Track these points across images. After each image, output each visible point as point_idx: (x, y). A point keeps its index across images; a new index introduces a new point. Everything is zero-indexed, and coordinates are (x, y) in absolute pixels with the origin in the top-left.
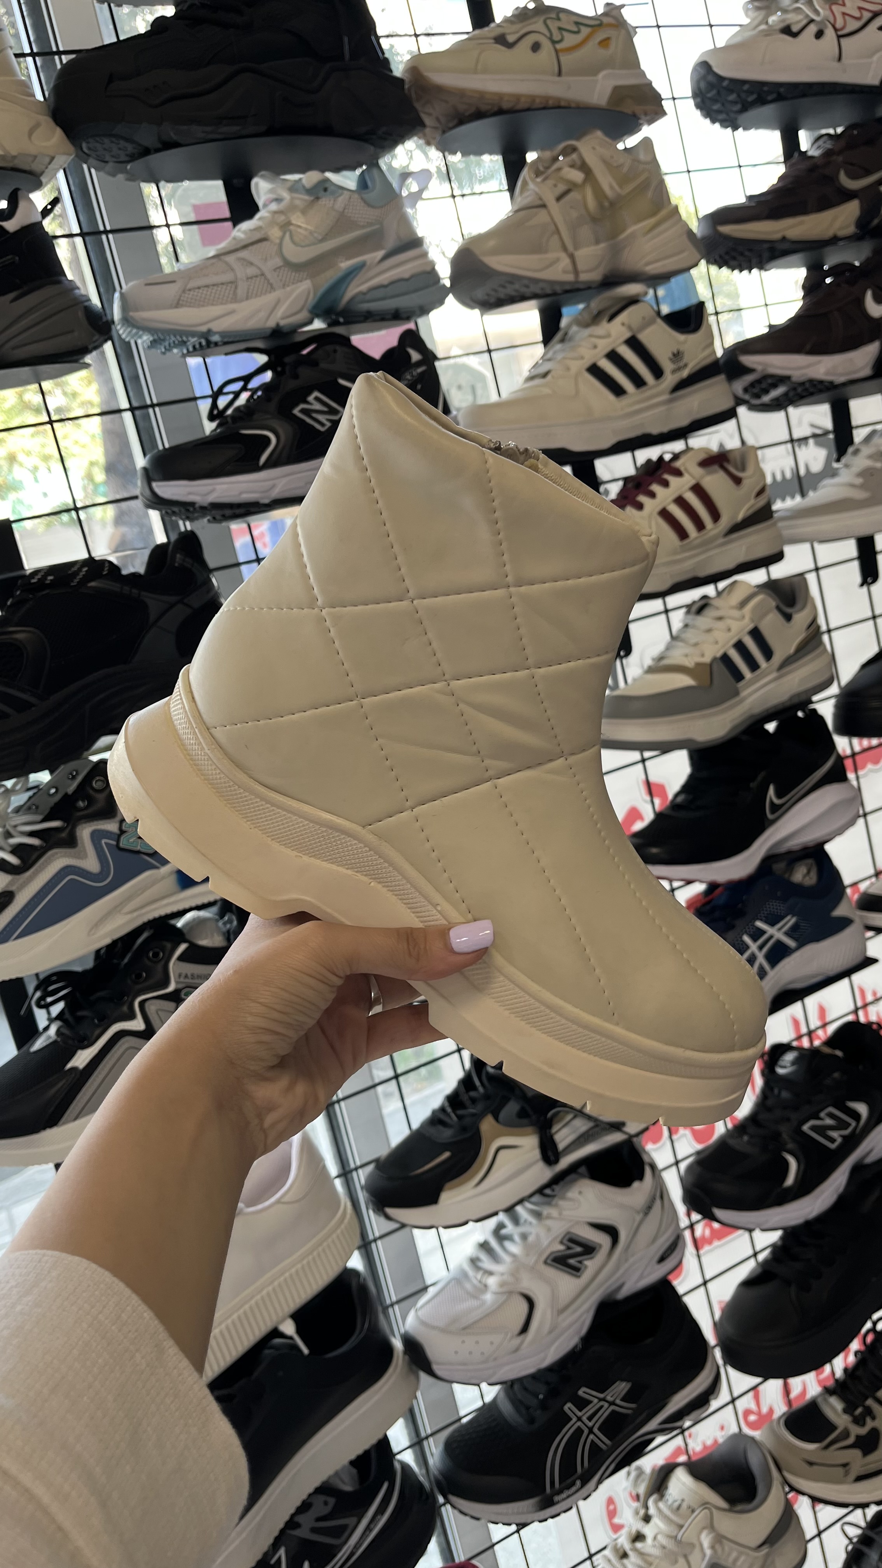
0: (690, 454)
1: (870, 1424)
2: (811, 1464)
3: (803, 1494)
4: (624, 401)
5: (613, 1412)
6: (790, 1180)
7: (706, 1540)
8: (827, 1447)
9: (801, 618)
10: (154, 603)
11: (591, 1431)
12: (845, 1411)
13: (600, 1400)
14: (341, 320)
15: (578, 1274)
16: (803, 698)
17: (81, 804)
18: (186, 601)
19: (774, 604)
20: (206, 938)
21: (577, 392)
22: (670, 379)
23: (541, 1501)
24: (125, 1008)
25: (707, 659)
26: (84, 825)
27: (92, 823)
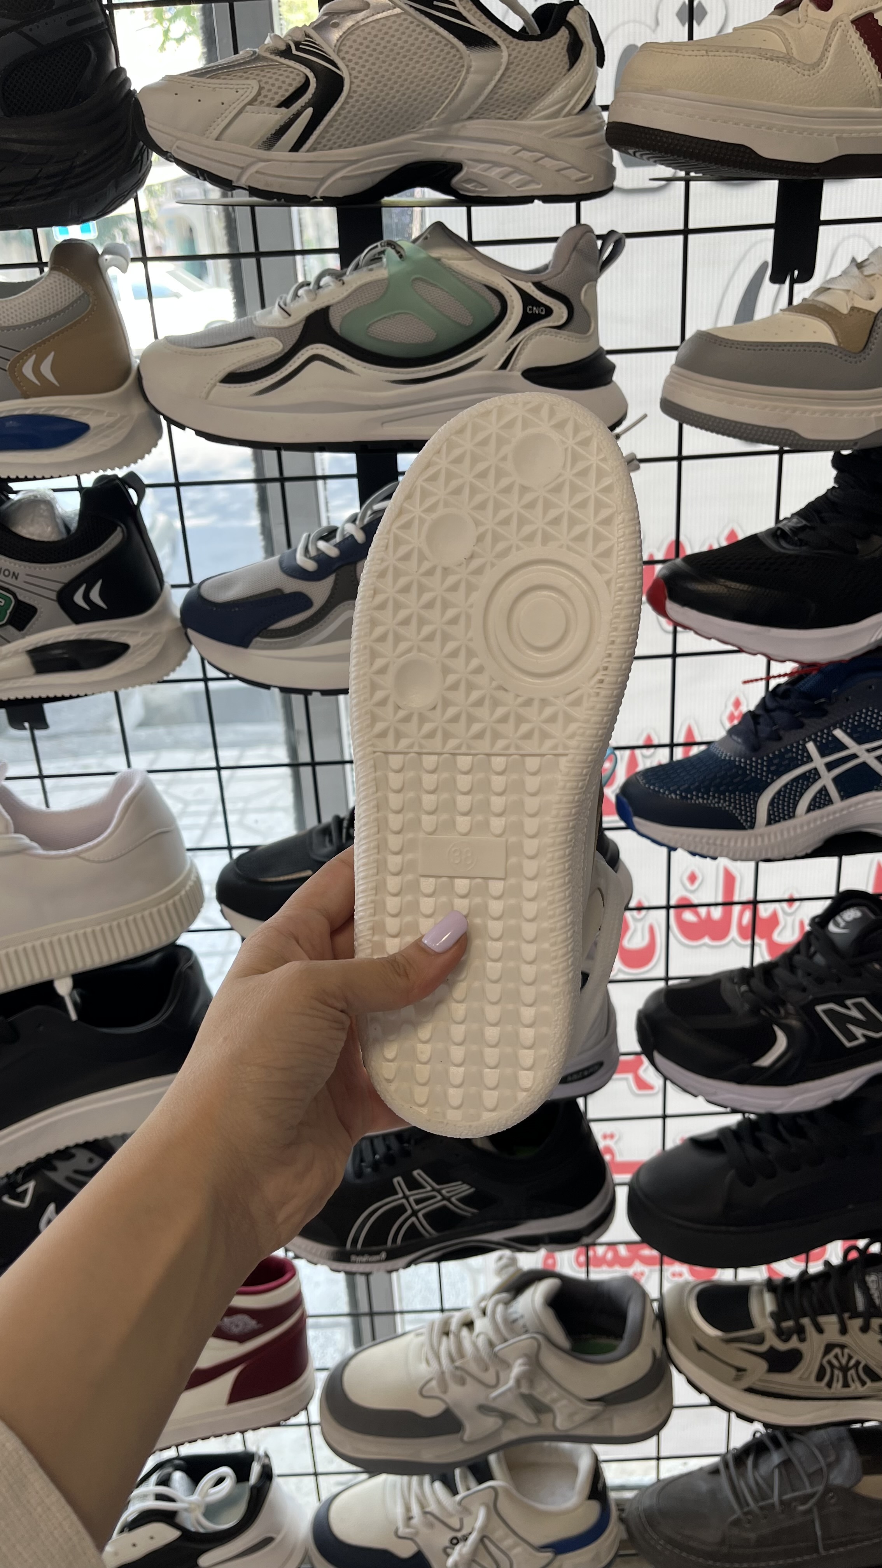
1: (794, 1343)
5: (444, 1208)
6: (766, 1061)
7: (517, 1368)
8: (731, 1341)
11: (415, 1213)
12: (773, 1315)
13: (434, 1190)
23: (337, 1253)
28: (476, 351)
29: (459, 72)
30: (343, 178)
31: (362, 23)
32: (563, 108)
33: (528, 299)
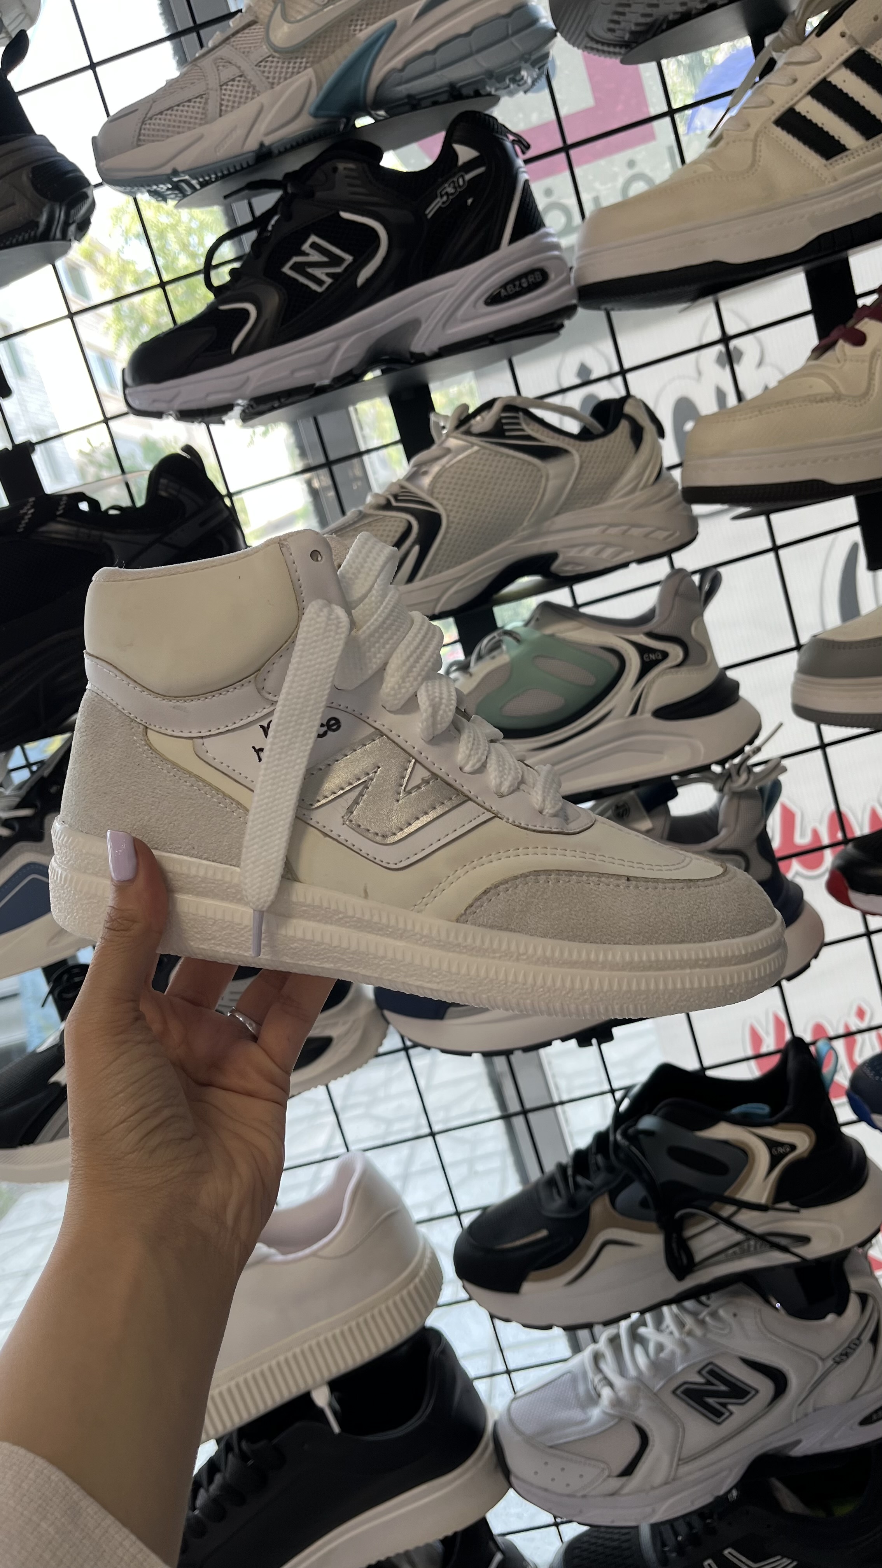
4: (840, 164)
15: (719, 1420)
21: (755, 157)
28: (604, 706)
29: (539, 482)
30: (456, 592)
31: (447, 466)
32: (637, 485)
33: (642, 650)
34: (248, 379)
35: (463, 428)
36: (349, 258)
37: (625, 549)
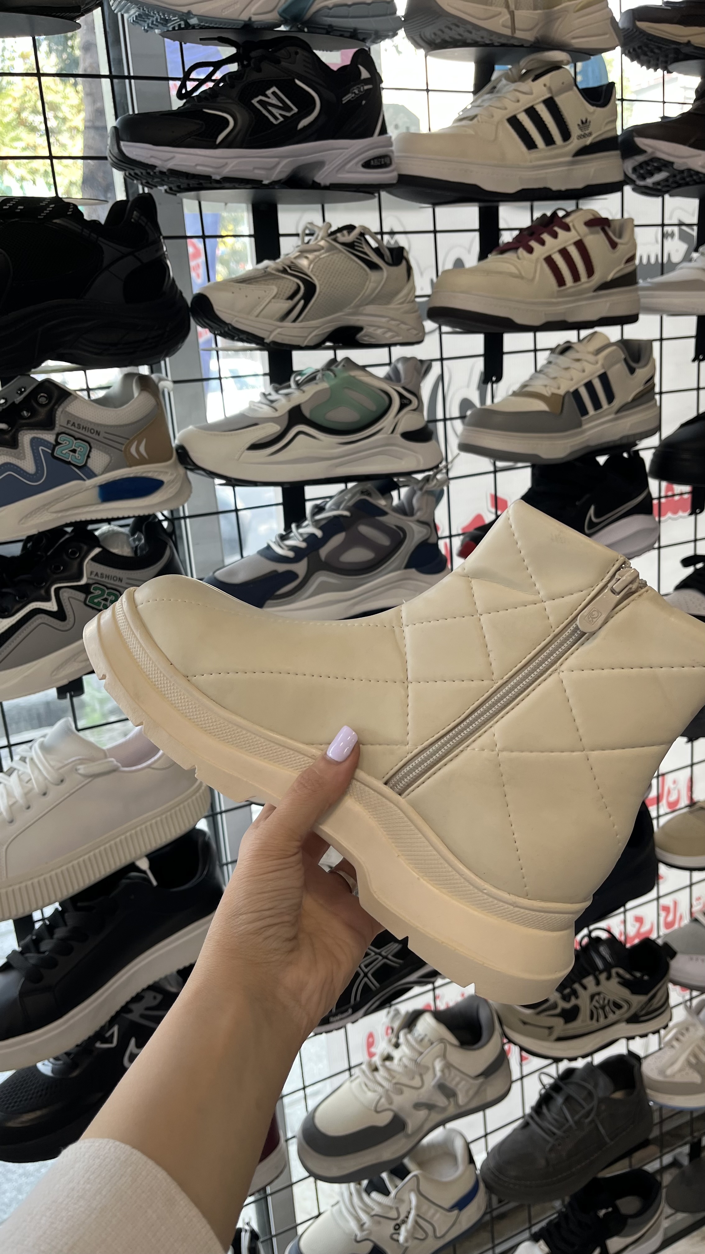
0: (578, 214)
1: (573, 1001)
2: (525, 1023)
3: (515, 1044)
4: (534, 154)
5: (385, 964)
7: (438, 1065)
8: (539, 1013)
9: (641, 373)
10: (109, 250)
11: (366, 975)
13: (376, 953)
14: (306, 30)
16: (631, 440)
17: (25, 413)
18: (136, 254)
19: (623, 356)
20: (117, 548)
21: (496, 138)
22: (575, 144)
24: (43, 592)
25: (562, 392)
26: (26, 432)
27: (32, 432)
28: (380, 424)
29: (367, 281)
30: (316, 336)
31: (320, 257)
32: (405, 300)
33: (401, 396)
34: (226, 164)
35: (333, 237)
36: (295, 110)
37: (398, 335)
